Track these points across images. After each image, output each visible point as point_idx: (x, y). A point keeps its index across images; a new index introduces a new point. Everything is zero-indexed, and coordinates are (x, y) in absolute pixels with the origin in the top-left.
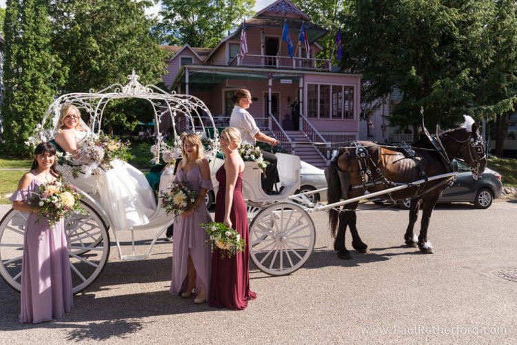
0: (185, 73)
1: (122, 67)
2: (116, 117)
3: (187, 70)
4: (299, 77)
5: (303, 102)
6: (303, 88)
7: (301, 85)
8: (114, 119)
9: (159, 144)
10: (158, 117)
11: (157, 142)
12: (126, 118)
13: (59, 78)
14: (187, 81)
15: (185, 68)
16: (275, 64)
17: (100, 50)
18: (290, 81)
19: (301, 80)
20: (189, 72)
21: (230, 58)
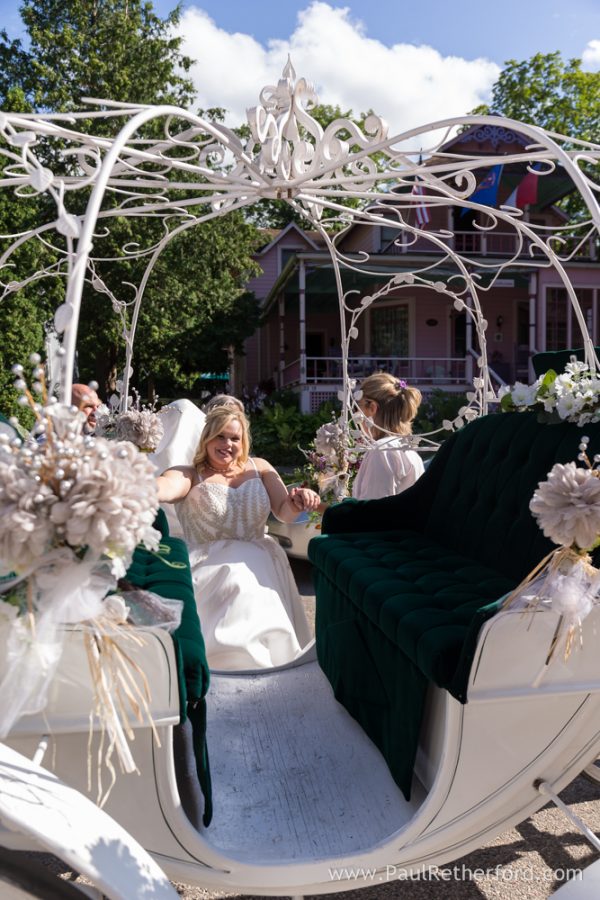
0: (297, 272)
1: (173, 263)
2: (161, 366)
3: (302, 263)
4: (528, 275)
5: (536, 325)
6: (536, 297)
7: (533, 290)
8: (157, 368)
9: (344, 420)
10: (349, 316)
11: (339, 414)
12: (178, 367)
13: (54, 286)
14: (302, 285)
15: (298, 260)
16: (478, 248)
17: (133, 228)
18: (510, 283)
19: (534, 280)
20: (307, 269)
21: (383, 241)
